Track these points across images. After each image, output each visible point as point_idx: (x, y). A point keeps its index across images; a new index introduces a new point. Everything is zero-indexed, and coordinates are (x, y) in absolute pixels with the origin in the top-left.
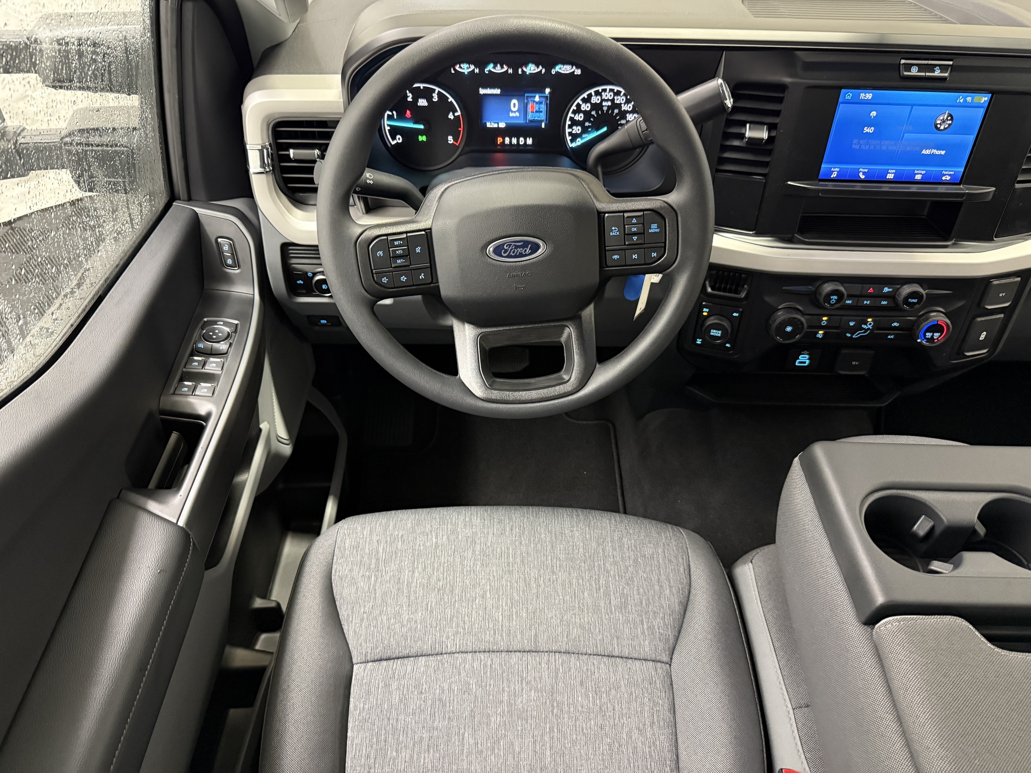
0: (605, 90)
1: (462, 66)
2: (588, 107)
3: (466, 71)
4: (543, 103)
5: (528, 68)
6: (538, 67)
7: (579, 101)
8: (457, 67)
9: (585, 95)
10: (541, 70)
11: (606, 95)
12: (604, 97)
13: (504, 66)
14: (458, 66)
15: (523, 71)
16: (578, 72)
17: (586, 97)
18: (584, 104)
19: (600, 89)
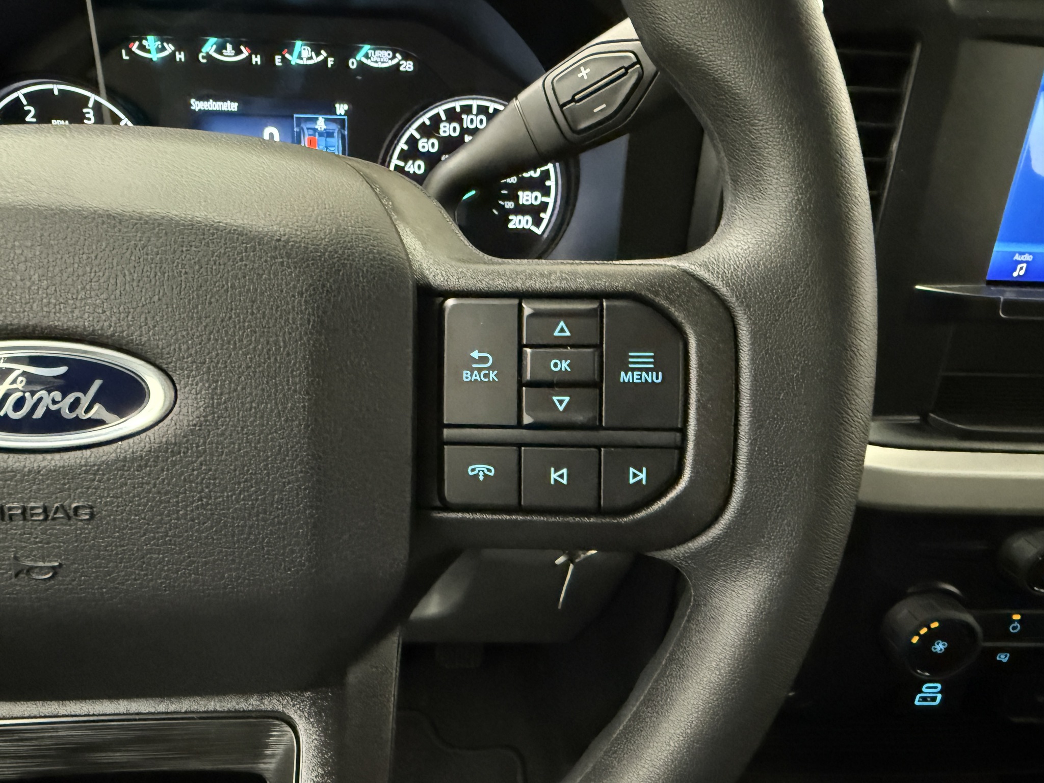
0: (467, 109)
1: (144, 42)
2: (433, 145)
3: (155, 56)
4: (336, 134)
5: (296, 53)
6: (318, 54)
7: (412, 131)
8: (135, 47)
9: (425, 119)
10: (325, 60)
11: (472, 121)
12: (467, 123)
13: (242, 48)
14: (137, 43)
15: (284, 59)
16: (408, 66)
17: (428, 123)
18: (425, 140)
19: (457, 105)
